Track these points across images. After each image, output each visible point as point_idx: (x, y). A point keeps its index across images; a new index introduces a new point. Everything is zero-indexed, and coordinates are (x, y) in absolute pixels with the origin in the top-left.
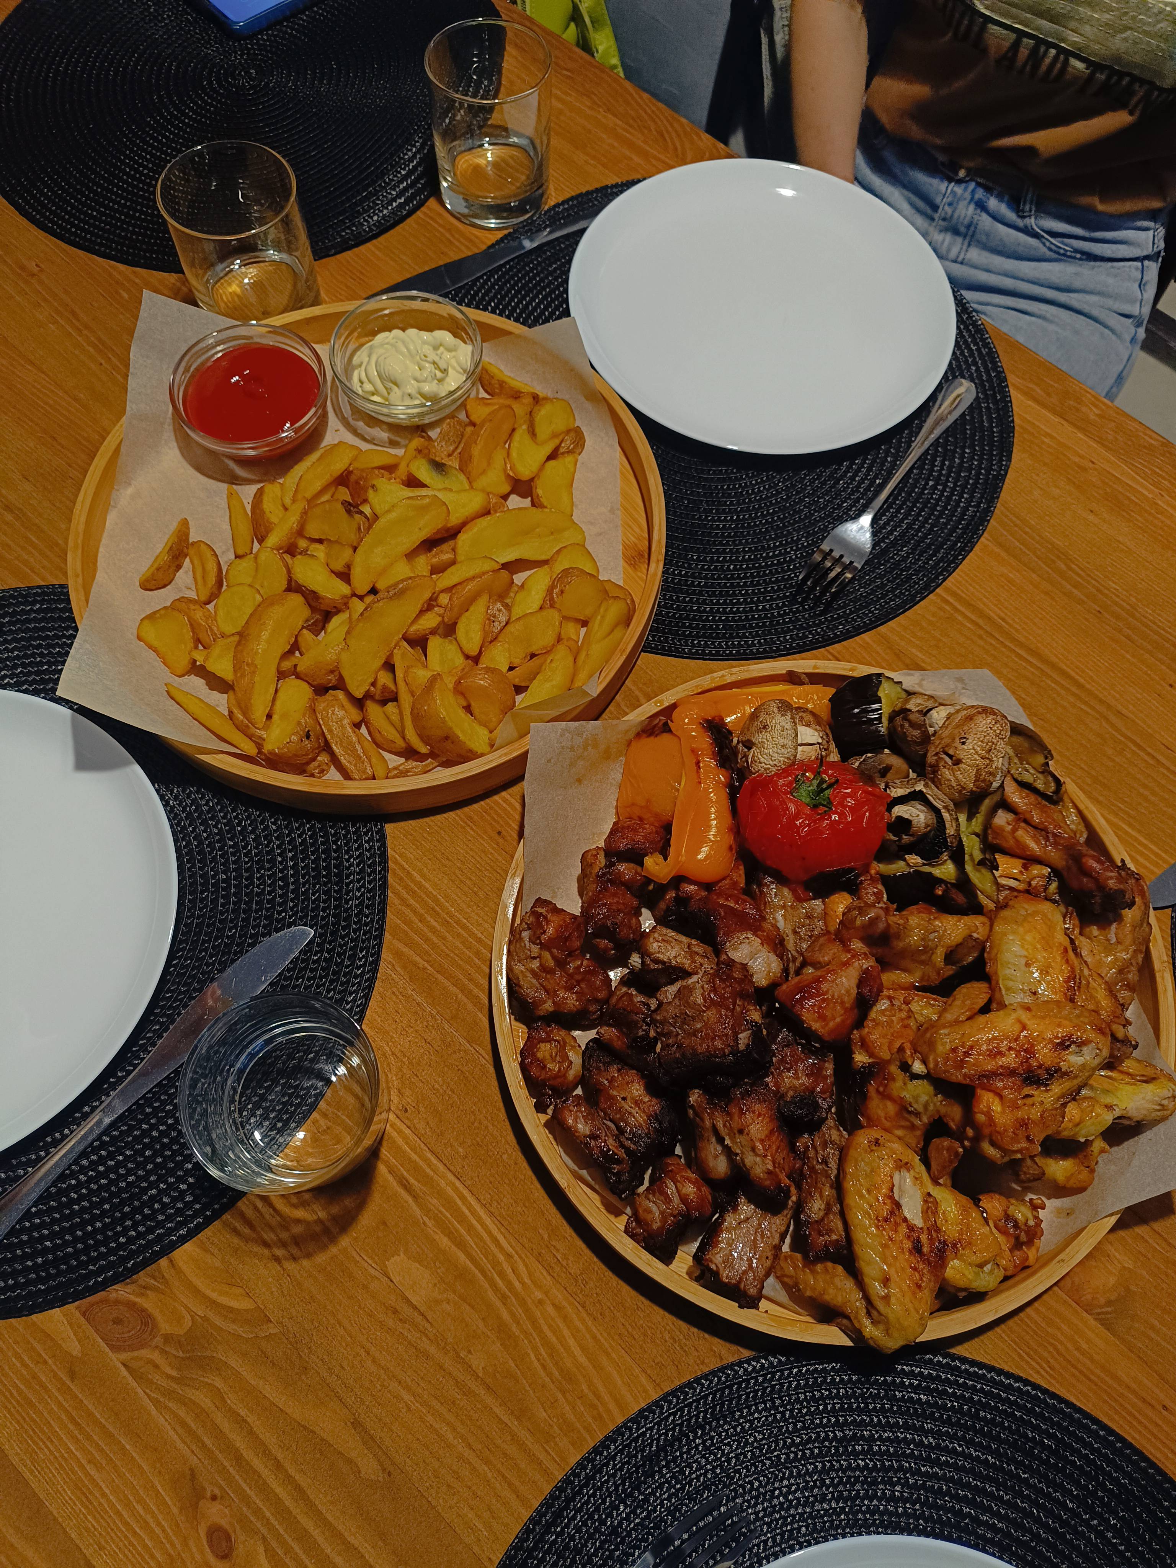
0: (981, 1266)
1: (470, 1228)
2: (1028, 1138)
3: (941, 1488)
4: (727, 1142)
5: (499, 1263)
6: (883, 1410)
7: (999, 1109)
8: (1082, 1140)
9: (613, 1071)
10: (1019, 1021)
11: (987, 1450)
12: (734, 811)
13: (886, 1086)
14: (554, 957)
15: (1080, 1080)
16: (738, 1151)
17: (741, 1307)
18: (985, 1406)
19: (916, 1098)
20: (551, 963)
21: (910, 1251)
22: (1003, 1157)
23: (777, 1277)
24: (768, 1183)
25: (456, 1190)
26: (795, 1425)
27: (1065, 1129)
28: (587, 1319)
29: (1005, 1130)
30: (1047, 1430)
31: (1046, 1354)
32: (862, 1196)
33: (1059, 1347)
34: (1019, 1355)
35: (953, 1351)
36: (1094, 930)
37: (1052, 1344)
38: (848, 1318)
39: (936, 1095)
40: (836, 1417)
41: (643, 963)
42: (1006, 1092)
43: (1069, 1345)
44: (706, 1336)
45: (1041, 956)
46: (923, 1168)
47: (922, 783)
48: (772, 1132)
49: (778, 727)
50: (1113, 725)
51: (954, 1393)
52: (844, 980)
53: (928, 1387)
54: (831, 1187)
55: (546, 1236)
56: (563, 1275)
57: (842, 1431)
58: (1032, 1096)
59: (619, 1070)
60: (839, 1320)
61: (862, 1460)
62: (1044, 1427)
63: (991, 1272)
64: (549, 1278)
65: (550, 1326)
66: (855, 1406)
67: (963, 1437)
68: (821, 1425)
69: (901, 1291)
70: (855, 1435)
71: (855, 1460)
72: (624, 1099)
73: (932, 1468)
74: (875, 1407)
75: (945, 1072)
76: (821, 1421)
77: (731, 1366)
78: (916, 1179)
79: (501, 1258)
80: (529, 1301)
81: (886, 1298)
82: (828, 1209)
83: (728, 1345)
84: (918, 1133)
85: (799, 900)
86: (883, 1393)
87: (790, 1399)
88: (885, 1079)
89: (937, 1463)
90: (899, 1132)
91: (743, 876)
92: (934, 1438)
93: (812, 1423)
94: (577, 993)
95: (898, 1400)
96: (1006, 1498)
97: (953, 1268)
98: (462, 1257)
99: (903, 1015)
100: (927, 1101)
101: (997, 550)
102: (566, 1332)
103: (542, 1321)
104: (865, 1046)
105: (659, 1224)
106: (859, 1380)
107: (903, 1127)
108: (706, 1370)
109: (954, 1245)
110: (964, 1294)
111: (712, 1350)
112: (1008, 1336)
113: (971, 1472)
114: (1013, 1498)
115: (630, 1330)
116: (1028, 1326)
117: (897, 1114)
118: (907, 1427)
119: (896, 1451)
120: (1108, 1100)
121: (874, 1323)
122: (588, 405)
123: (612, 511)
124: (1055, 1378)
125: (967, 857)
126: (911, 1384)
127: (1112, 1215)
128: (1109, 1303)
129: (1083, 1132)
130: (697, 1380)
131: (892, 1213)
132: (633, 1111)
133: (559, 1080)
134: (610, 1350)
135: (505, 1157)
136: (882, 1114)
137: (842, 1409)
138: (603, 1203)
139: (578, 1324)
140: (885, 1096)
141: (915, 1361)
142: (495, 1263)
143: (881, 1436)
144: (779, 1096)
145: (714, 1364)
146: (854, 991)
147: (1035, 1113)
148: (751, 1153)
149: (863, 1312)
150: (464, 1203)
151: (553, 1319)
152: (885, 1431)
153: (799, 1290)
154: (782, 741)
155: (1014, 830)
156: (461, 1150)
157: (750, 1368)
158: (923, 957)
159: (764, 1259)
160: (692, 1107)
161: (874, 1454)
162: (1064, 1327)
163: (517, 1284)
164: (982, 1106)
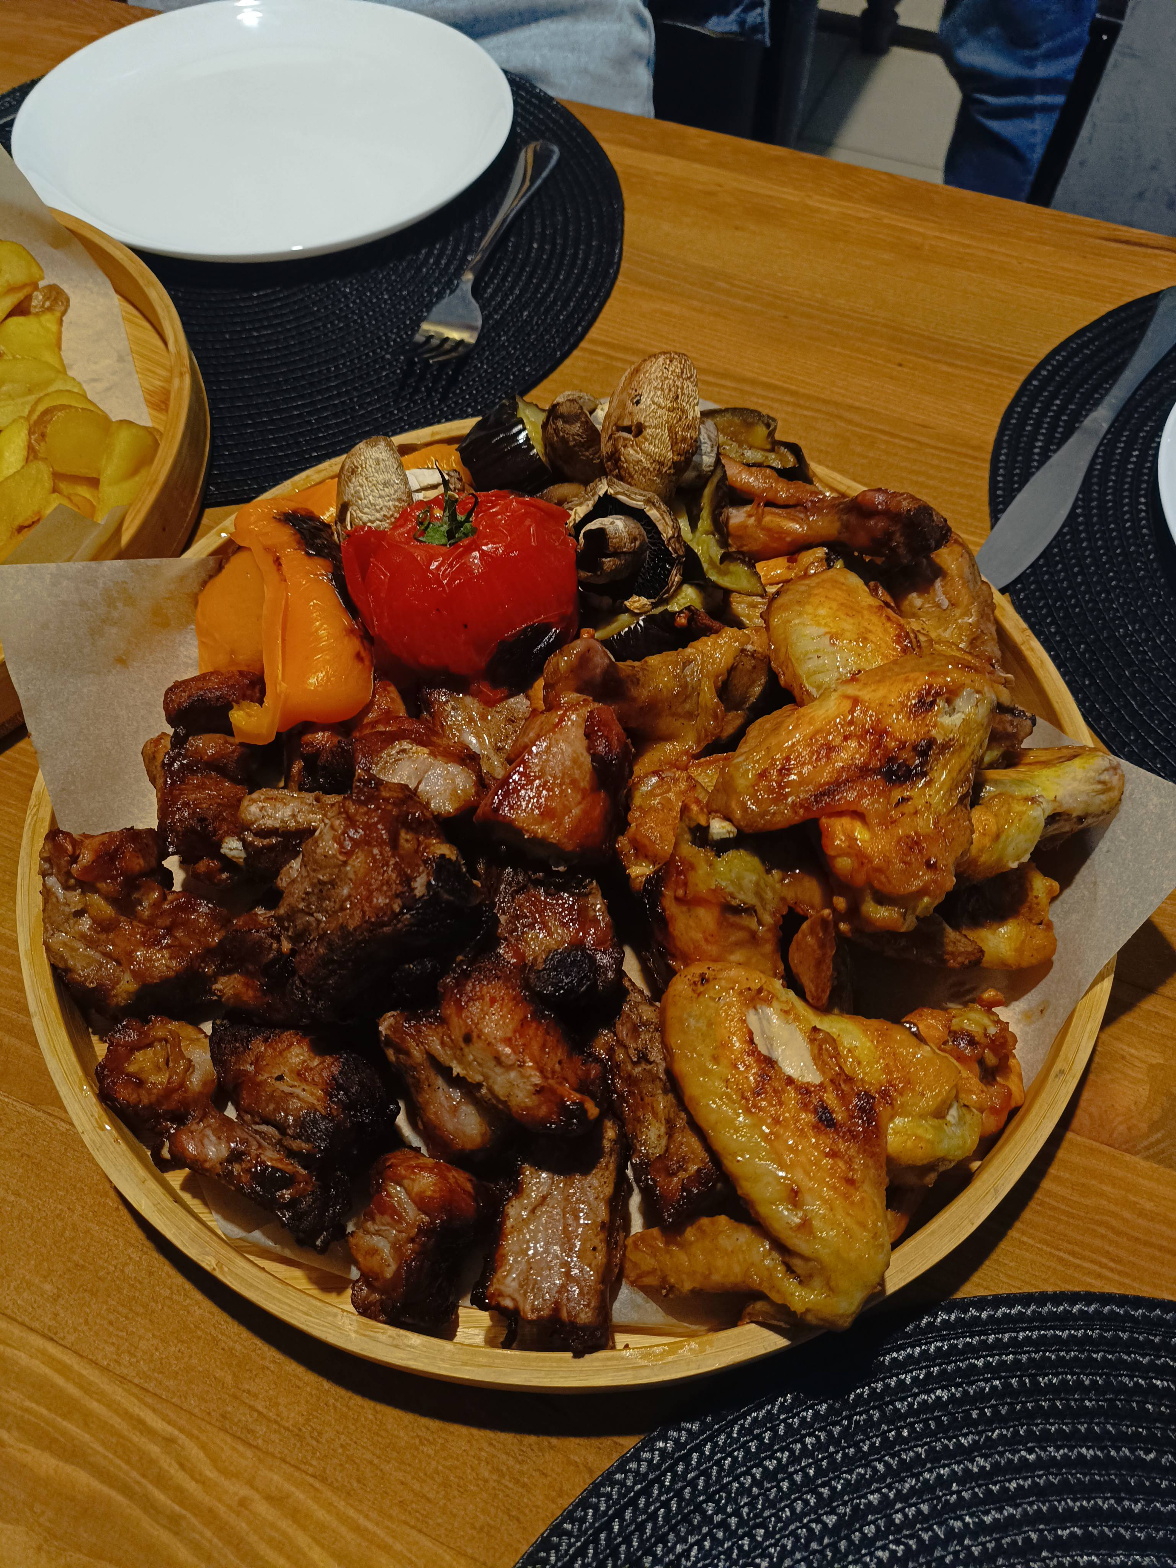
0: (940, 1114)
1: (87, 1419)
2: (928, 865)
3: (1027, 1540)
4: (457, 1070)
5: (152, 1462)
6: (887, 1445)
7: (866, 836)
8: (1015, 865)
9: (259, 1046)
10: (847, 697)
11: (1073, 1439)
12: (351, 607)
13: (685, 884)
14: (107, 898)
15: (969, 750)
16: (479, 1078)
17: (578, 1355)
18: (1043, 1366)
19: (738, 883)
20: (108, 910)
21: (814, 1127)
22: (904, 916)
23: (633, 1284)
24: (543, 1111)
25: (51, 1361)
26: (752, 1537)
27: (981, 850)
28: (334, 1499)
29: (888, 862)
30: (1151, 1362)
31: (1098, 1243)
32: (707, 1073)
33: (1113, 1222)
34: (1061, 1260)
35: (959, 1295)
36: (915, 600)
37: (1101, 1223)
38: (759, 1296)
39: (768, 872)
40: (813, 1491)
41: (246, 845)
42: (865, 802)
43: (1127, 1214)
44: (554, 1441)
45: (848, 625)
46: (791, 994)
47: (605, 481)
48: (523, 1023)
49: (371, 462)
50: (850, 422)
51: (987, 1365)
52: (563, 745)
53: (943, 1372)
54: (665, 1092)
55: (229, 1379)
56: (275, 1437)
57: (833, 1511)
58: (908, 799)
59: (266, 1040)
60: (749, 1309)
61: (884, 1548)
62: (1145, 1361)
63: (961, 1118)
64: (249, 1453)
65: (270, 1541)
66: (839, 1456)
67: (1029, 1432)
68: (796, 1517)
69: (825, 1201)
70: (855, 1509)
71: (871, 1554)
72: (280, 1078)
73: (1000, 1510)
74: (872, 1445)
75: (763, 814)
76: (793, 1511)
77: (608, 1478)
78: (787, 1012)
79: (155, 1450)
80: (222, 1510)
81: (805, 1225)
82: (670, 1132)
83: (595, 1442)
84: (768, 948)
85: (489, 703)
86: (876, 1415)
87: (729, 1493)
88: (680, 873)
89: (1005, 1498)
90: (737, 957)
91: (399, 701)
92: (985, 1457)
93: (779, 1519)
94: (168, 946)
95: (903, 1417)
96: (1137, 1508)
97: (896, 1132)
98: (83, 1478)
99: (683, 785)
100: (757, 884)
101: (639, 289)
102: (302, 1540)
103: (253, 1538)
104: (641, 851)
105: (394, 1267)
106: (830, 1408)
107: (739, 944)
108: (566, 1502)
109: (885, 1094)
110: (931, 1179)
111: (570, 1463)
112: (1031, 1237)
113: (1065, 1489)
114: (1148, 1503)
115: (416, 1486)
116: (1055, 1209)
117: (720, 924)
118: (935, 1458)
119: (933, 1508)
120: (1027, 791)
121: (803, 1281)
122: (58, 254)
123: (121, 359)
124: (1127, 1275)
125: (705, 566)
126: (915, 1379)
127: (1101, 978)
128: (1154, 1126)
129: (1010, 850)
130: (556, 1529)
131: (763, 1077)
132: (298, 1091)
133: (176, 1097)
134: (390, 1541)
135: (129, 1269)
136: (699, 936)
137: (820, 1472)
138: (312, 1280)
139: (321, 1514)
140: (689, 902)
141: (908, 1336)
142: (146, 1464)
143: (899, 1492)
144: (523, 967)
145: (577, 1487)
146: (586, 759)
147: (925, 824)
148: (498, 1070)
149: (780, 1272)
150: (67, 1378)
151: (273, 1526)
152: (903, 1480)
153: (672, 1288)
154: (381, 478)
155: (759, 520)
156: (47, 1287)
157: (644, 1467)
158: (687, 706)
159: (589, 1254)
160: (389, 1042)
161: (899, 1529)
162: (1107, 1189)
163: (191, 1486)
164: (839, 841)
